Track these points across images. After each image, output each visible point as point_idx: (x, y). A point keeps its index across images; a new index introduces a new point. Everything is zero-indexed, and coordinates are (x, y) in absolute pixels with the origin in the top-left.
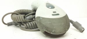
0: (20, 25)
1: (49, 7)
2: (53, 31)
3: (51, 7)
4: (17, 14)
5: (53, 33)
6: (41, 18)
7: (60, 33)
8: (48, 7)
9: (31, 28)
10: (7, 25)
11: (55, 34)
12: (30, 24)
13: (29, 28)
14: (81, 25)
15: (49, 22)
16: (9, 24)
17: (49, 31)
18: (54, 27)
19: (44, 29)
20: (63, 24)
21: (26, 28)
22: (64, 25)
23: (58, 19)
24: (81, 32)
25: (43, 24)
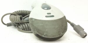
0: (18, 26)
1: (45, 8)
2: (45, 34)
3: (46, 8)
4: (15, 15)
5: (44, 35)
6: (33, 20)
7: (53, 36)
8: (43, 8)
9: (28, 30)
10: (6, 26)
11: (47, 37)
12: (26, 25)
13: (26, 30)
14: (83, 30)
15: (41, 24)
16: (9, 25)
17: (41, 34)
18: (47, 30)
19: (35, 31)
20: (57, 27)
21: (23, 30)
22: (59, 28)
23: (52, 21)
24: (83, 38)
25: (35, 25)
